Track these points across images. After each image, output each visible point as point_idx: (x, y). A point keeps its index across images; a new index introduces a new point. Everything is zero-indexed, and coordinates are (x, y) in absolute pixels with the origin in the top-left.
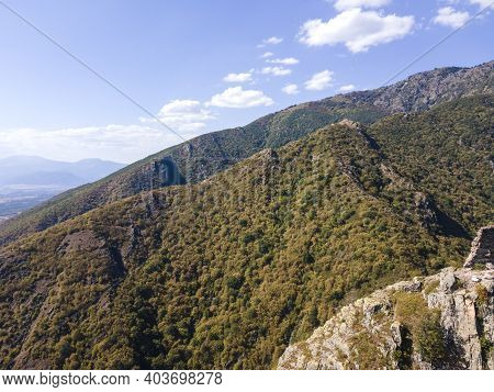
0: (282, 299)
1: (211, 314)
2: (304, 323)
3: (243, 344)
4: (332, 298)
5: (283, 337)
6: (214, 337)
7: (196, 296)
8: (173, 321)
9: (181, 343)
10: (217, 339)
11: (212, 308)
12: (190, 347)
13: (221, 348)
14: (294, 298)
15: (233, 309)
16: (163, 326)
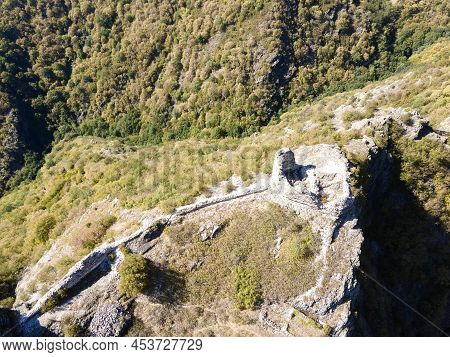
0: (151, 41)
1: (85, 56)
2: (169, 67)
3: (113, 87)
4: (196, 43)
5: (150, 80)
6: (89, 80)
7: (69, 35)
8: (49, 63)
9: (59, 85)
10: (91, 81)
11: (85, 49)
12: (67, 88)
13: (95, 91)
14: (163, 40)
15: (105, 51)
16: (37, 68)
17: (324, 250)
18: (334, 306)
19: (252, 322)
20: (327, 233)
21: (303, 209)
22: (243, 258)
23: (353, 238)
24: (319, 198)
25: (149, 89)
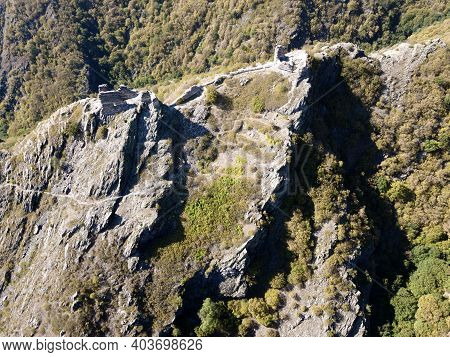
0: (195, 15)
1: (141, 26)
2: (208, 37)
3: (162, 51)
4: (232, 17)
5: (192, 47)
6: (143, 45)
7: (128, 8)
8: (112, 31)
9: (119, 48)
10: (145, 46)
11: (141, 20)
12: (126, 51)
13: (147, 54)
14: (204, 14)
15: (157, 22)
16: (103, 34)
17: (293, 88)
18: (294, 111)
19: (259, 117)
20: (295, 83)
21: (285, 74)
22: (257, 93)
23: (306, 86)
24: (293, 68)
25: (191, 54)
